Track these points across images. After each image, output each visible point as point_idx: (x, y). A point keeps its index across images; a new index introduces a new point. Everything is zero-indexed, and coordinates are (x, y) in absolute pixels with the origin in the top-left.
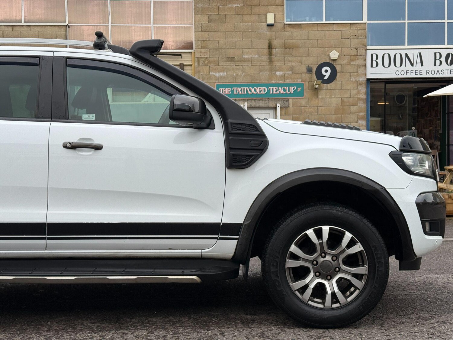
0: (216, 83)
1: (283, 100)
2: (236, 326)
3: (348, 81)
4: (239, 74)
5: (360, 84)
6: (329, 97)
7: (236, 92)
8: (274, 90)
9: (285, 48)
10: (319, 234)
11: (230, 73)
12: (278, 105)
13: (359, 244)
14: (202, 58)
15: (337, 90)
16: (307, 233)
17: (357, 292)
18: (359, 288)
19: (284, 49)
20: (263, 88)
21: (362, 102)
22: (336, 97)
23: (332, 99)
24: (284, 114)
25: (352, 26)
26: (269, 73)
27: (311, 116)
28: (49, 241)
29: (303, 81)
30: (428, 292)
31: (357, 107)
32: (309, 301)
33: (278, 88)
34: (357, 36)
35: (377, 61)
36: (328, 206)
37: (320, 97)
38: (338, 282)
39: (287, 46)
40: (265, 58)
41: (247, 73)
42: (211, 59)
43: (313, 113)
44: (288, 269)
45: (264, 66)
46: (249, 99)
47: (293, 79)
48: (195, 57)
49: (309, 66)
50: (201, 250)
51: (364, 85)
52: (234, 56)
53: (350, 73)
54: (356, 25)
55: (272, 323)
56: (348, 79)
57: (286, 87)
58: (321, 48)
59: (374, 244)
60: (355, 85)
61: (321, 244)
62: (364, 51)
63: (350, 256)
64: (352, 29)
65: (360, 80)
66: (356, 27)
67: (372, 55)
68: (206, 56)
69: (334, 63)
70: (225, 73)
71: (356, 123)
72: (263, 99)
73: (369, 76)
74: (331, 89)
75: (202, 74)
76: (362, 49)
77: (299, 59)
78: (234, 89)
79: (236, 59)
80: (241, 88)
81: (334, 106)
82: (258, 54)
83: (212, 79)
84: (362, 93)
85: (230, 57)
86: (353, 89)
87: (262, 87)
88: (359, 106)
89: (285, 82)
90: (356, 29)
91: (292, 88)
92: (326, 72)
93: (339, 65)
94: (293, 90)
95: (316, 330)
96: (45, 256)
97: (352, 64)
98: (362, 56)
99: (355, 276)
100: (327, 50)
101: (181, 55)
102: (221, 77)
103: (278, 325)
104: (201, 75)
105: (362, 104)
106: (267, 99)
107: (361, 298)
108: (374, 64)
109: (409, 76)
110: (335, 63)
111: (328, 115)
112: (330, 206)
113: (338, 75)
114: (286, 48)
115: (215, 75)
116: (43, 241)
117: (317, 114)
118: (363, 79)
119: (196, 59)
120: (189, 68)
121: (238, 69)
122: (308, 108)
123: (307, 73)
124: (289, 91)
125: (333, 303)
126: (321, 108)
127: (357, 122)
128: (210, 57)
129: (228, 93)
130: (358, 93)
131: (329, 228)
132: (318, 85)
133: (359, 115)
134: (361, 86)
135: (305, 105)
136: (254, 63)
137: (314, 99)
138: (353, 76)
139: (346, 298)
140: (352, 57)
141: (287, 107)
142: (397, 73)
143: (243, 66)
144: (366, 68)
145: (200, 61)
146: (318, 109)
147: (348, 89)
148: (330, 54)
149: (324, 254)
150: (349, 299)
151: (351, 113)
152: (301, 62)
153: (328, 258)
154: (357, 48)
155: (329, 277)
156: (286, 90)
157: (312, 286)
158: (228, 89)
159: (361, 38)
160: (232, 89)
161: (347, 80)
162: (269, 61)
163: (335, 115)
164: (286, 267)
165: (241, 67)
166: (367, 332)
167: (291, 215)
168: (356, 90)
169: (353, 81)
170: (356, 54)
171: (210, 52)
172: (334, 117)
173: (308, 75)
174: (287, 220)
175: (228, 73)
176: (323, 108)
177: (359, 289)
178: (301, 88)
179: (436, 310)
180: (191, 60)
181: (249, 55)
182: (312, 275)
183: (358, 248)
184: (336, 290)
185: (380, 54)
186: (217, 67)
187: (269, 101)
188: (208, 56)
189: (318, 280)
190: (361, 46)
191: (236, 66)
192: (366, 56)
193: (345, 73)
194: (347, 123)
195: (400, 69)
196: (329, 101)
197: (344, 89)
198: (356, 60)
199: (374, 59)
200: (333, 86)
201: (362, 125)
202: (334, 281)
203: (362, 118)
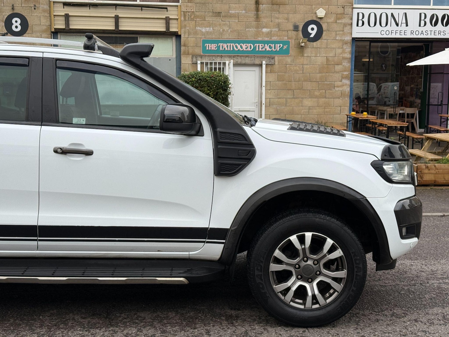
0: (202, 38)
1: (269, 57)
2: (221, 324)
3: (333, 40)
4: (226, 30)
5: (345, 43)
6: (314, 55)
7: (222, 48)
8: (260, 47)
9: (272, 4)
10: (302, 240)
11: (216, 28)
12: (264, 62)
13: (340, 250)
14: (189, 12)
15: (322, 48)
16: (291, 239)
17: (336, 294)
18: (338, 291)
19: (271, 6)
20: (249, 45)
21: (347, 62)
22: (322, 55)
23: (317, 58)
24: (270, 72)
26: (255, 30)
27: (296, 74)
28: (40, 243)
29: (290, 39)
30: (402, 283)
31: (341, 66)
32: (291, 302)
33: (264, 45)
35: (363, 20)
36: (311, 214)
37: (306, 55)
38: (318, 284)
39: (274, 2)
40: (252, 14)
41: (234, 29)
42: (197, 13)
43: (298, 71)
44: (272, 272)
45: (250, 22)
46: (235, 56)
47: (280, 36)
48: (182, 10)
49: (296, 23)
50: (189, 252)
51: (349, 44)
52: (221, 11)
53: (336, 31)
55: (255, 320)
56: (334, 38)
57: (272, 44)
58: (308, 6)
59: (354, 251)
60: (340, 44)
62: (350, 10)
63: (330, 261)
65: (346, 39)
67: (358, 14)
68: (192, 11)
69: (320, 21)
70: (212, 29)
71: (340, 83)
72: (249, 56)
73: (355, 35)
74: (317, 47)
75: (188, 28)
76: (349, 8)
77: (286, 16)
78: (220, 45)
79: (223, 14)
80: (227, 44)
81: (319, 65)
82: (245, 10)
83: (198, 34)
84: (347, 52)
85: (217, 12)
86: (339, 48)
87: (248, 43)
88: (344, 65)
89: (271, 39)
91: (278, 45)
92: (313, 30)
93: (325, 24)
94: (279, 47)
95: (296, 329)
96: (37, 256)
97: (338, 23)
98: (348, 15)
99: (335, 279)
100: (314, 8)
101: (167, 8)
102: (207, 32)
103: (260, 323)
104: (187, 30)
105: (346, 63)
106: (253, 56)
107: (339, 300)
108: (360, 23)
109: (393, 36)
110: (322, 21)
111: (312, 74)
112: (314, 214)
113: (324, 33)
114: (274, 5)
115: (201, 31)
116: (35, 243)
117: (302, 72)
118: (349, 38)
119: (182, 13)
120: (175, 21)
121: (224, 25)
122: (294, 66)
123: (294, 31)
124: (275, 48)
125: (313, 304)
126: (305, 66)
127: (341, 81)
128: (196, 12)
129: (214, 49)
130: (344, 52)
131: (311, 235)
132: (304, 43)
133: (344, 74)
134: (346, 45)
135: (291, 63)
136: (241, 18)
137: (300, 57)
138: (339, 34)
139: (326, 299)
140: (339, 15)
141: (273, 65)
142: (383, 33)
143: (229, 21)
144: (352, 27)
145: (186, 15)
146: (303, 67)
147: (334, 47)
148: (317, 11)
149: (306, 258)
150: (328, 301)
151: (335, 72)
152: (287, 19)
153: (310, 262)
154: (343, 6)
155: (310, 280)
156: (272, 47)
157: (294, 288)
158: (214, 45)
160: (218, 45)
161: (332, 38)
162: (255, 17)
163: (320, 73)
164: (270, 271)
165: (228, 23)
166: (344, 332)
167: (276, 221)
168: (341, 49)
169: (338, 40)
170: (342, 12)
171: (196, 6)
172: (319, 75)
173: (295, 33)
174: (272, 226)
175: (215, 29)
176: (308, 66)
178: (287, 46)
179: (409, 306)
180: (177, 13)
181: (236, 10)
182: (294, 278)
183: (338, 253)
184: (316, 292)
185: (366, 13)
186: (204, 22)
187: (254, 58)
188: (195, 11)
189: (300, 283)
190: (348, 4)
191: (223, 22)
192: (352, 14)
193: (331, 31)
194: (331, 82)
195: (385, 29)
196: (314, 60)
197: (329, 48)
198: (342, 18)
199: (361, 17)
200: (319, 44)
201: (346, 85)
202: (315, 284)
203: (346, 77)
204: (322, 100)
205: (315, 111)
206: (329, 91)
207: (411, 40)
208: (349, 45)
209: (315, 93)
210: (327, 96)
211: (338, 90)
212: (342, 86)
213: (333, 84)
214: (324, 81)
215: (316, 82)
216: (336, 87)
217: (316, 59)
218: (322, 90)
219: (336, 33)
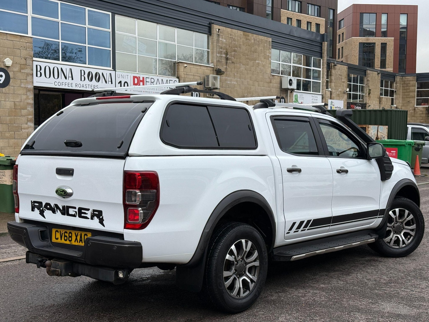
3: (19, 87)
5: (28, 90)
6: (3, 100)
10: (394, 212)
15: (10, 94)
17: (412, 238)
22: (10, 100)
23: (7, 102)
25: (21, 38)
31: (26, 110)
34: (25, 48)
35: (40, 71)
38: (404, 234)
51: (31, 91)
53: (21, 79)
54: (24, 38)
56: (19, 85)
59: (418, 214)
60: (25, 91)
61: (396, 218)
62: (31, 62)
63: (409, 221)
64: (21, 41)
65: (29, 87)
66: (24, 40)
67: (37, 66)
69: (7, 69)
71: (26, 125)
73: (36, 84)
74: (6, 92)
76: (30, 60)
81: (8, 109)
84: (31, 98)
86: (24, 94)
88: (28, 110)
90: (25, 41)
92: (2, 77)
93: (12, 72)
97: (22, 72)
98: (30, 66)
100: (2, 57)
105: (30, 108)
108: (39, 74)
109: (64, 87)
110: (9, 69)
111: (3, 117)
113: (11, 81)
118: (31, 87)
127: (27, 124)
130: (27, 98)
131: (398, 210)
133: (28, 118)
134: (30, 92)
138: (23, 82)
140: (22, 65)
142: (56, 84)
144: (33, 77)
147: (20, 94)
148: (5, 60)
151: (22, 116)
154: (26, 58)
155: (399, 233)
159: (29, 50)
161: (18, 86)
163: (9, 116)
168: (26, 96)
169: (23, 87)
170: (25, 63)
172: (8, 118)
177: (413, 236)
182: (392, 234)
183: (411, 216)
184: (404, 238)
190: (29, 57)
192: (33, 66)
193: (17, 79)
194: (19, 124)
195: (58, 80)
196: (3, 104)
197: (16, 94)
198: (25, 69)
199: (39, 69)
200: (7, 90)
201: (31, 127)
202: (402, 234)
203: (30, 120)
204: (12, 141)
205: (6, 151)
206: (17, 132)
207: (74, 91)
208: (31, 93)
209: (6, 134)
210: (16, 137)
211: (25, 132)
212: (28, 128)
213: (20, 126)
214: (13, 124)
215: (6, 125)
216: (23, 129)
217: (5, 103)
218: (12, 131)
219: (21, 81)
